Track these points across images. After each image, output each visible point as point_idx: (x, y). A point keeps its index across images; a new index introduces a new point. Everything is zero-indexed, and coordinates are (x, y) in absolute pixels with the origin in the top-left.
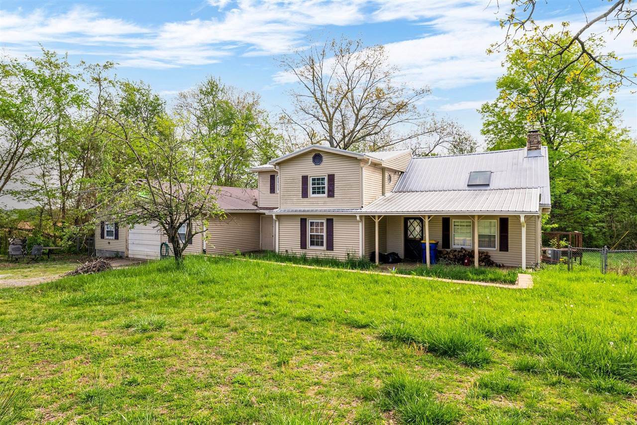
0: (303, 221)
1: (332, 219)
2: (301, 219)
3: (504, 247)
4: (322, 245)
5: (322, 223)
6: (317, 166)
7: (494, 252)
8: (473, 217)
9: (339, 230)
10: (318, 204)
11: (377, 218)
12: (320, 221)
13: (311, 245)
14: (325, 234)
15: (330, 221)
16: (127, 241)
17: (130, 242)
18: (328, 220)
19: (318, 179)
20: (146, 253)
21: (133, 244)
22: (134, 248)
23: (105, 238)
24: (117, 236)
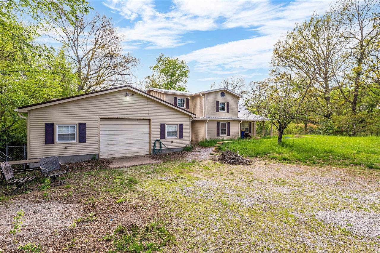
0: (218, 123)
1: (229, 122)
2: (217, 122)
4: (225, 133)
5: (226, 124)
6: (222, 98)
10: (222, 115)
12: (224, 123)
13: (221, 134)
14: (226, 129)
16: (98, 143)
17: (101, 143)
19: (222, 104)
20: (128, 151)
21: (108, 144)
22: (110, 148)
23: (55, 142)
24: (83, 139)
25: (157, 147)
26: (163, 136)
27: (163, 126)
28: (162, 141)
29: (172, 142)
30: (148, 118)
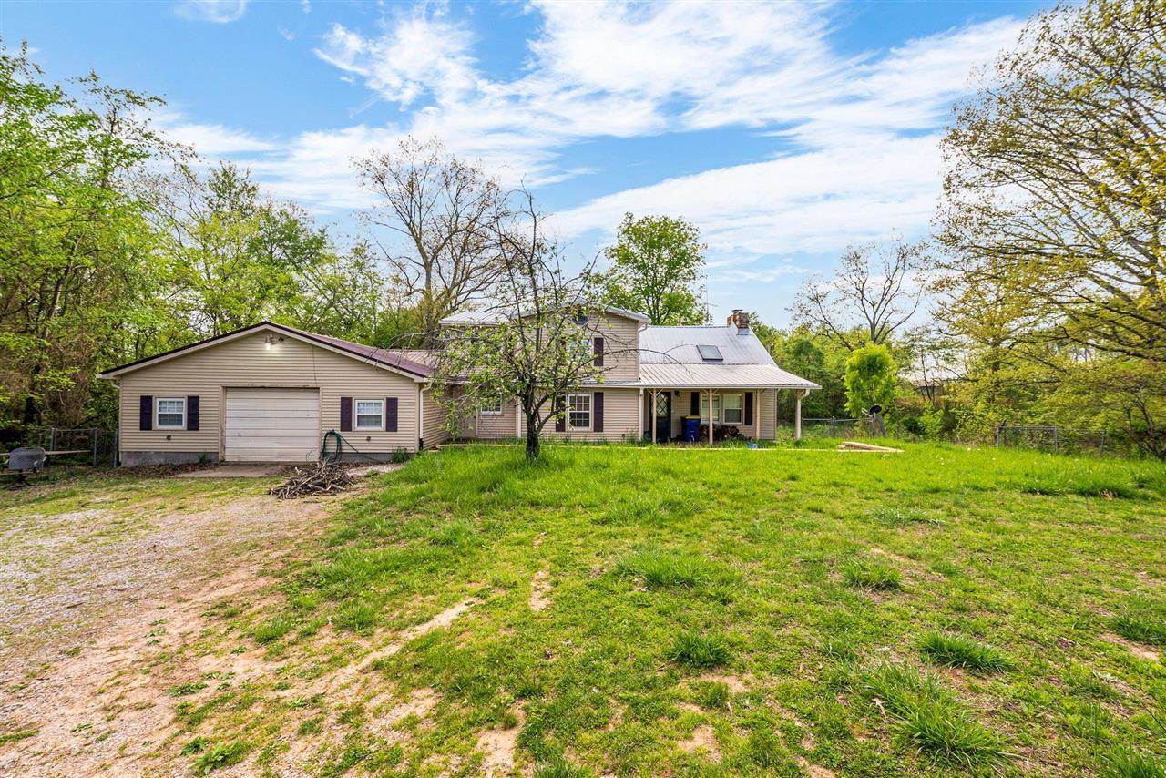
1: (602, 393)
3: (749, 421)
4: (587, 425)
5: (587, 399)
7: (740, 425)
8: (708, 390)
9: (609, 405)
11: (655, 391)
12: (585, 395)
13: (571, 426)
14: (591, 411)
15: (599, 396)
16: (222, 431)
17: (227, 433)
18: (596, 394)
20: (276, 452)
21: (240, 436)
22: (243, 444)
23: (153, 428)
24: (193, 424)
25: (332, 447)
26: (346, 424)
27: (346, 404)
28: (343, 434)
29: (369, 439)
30: (315, 386)
